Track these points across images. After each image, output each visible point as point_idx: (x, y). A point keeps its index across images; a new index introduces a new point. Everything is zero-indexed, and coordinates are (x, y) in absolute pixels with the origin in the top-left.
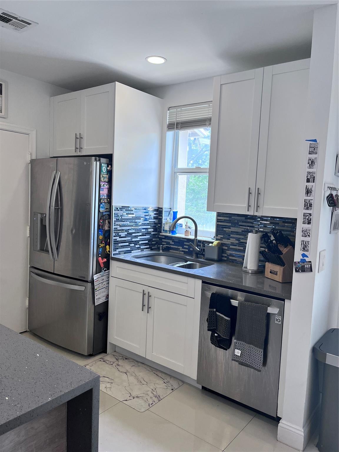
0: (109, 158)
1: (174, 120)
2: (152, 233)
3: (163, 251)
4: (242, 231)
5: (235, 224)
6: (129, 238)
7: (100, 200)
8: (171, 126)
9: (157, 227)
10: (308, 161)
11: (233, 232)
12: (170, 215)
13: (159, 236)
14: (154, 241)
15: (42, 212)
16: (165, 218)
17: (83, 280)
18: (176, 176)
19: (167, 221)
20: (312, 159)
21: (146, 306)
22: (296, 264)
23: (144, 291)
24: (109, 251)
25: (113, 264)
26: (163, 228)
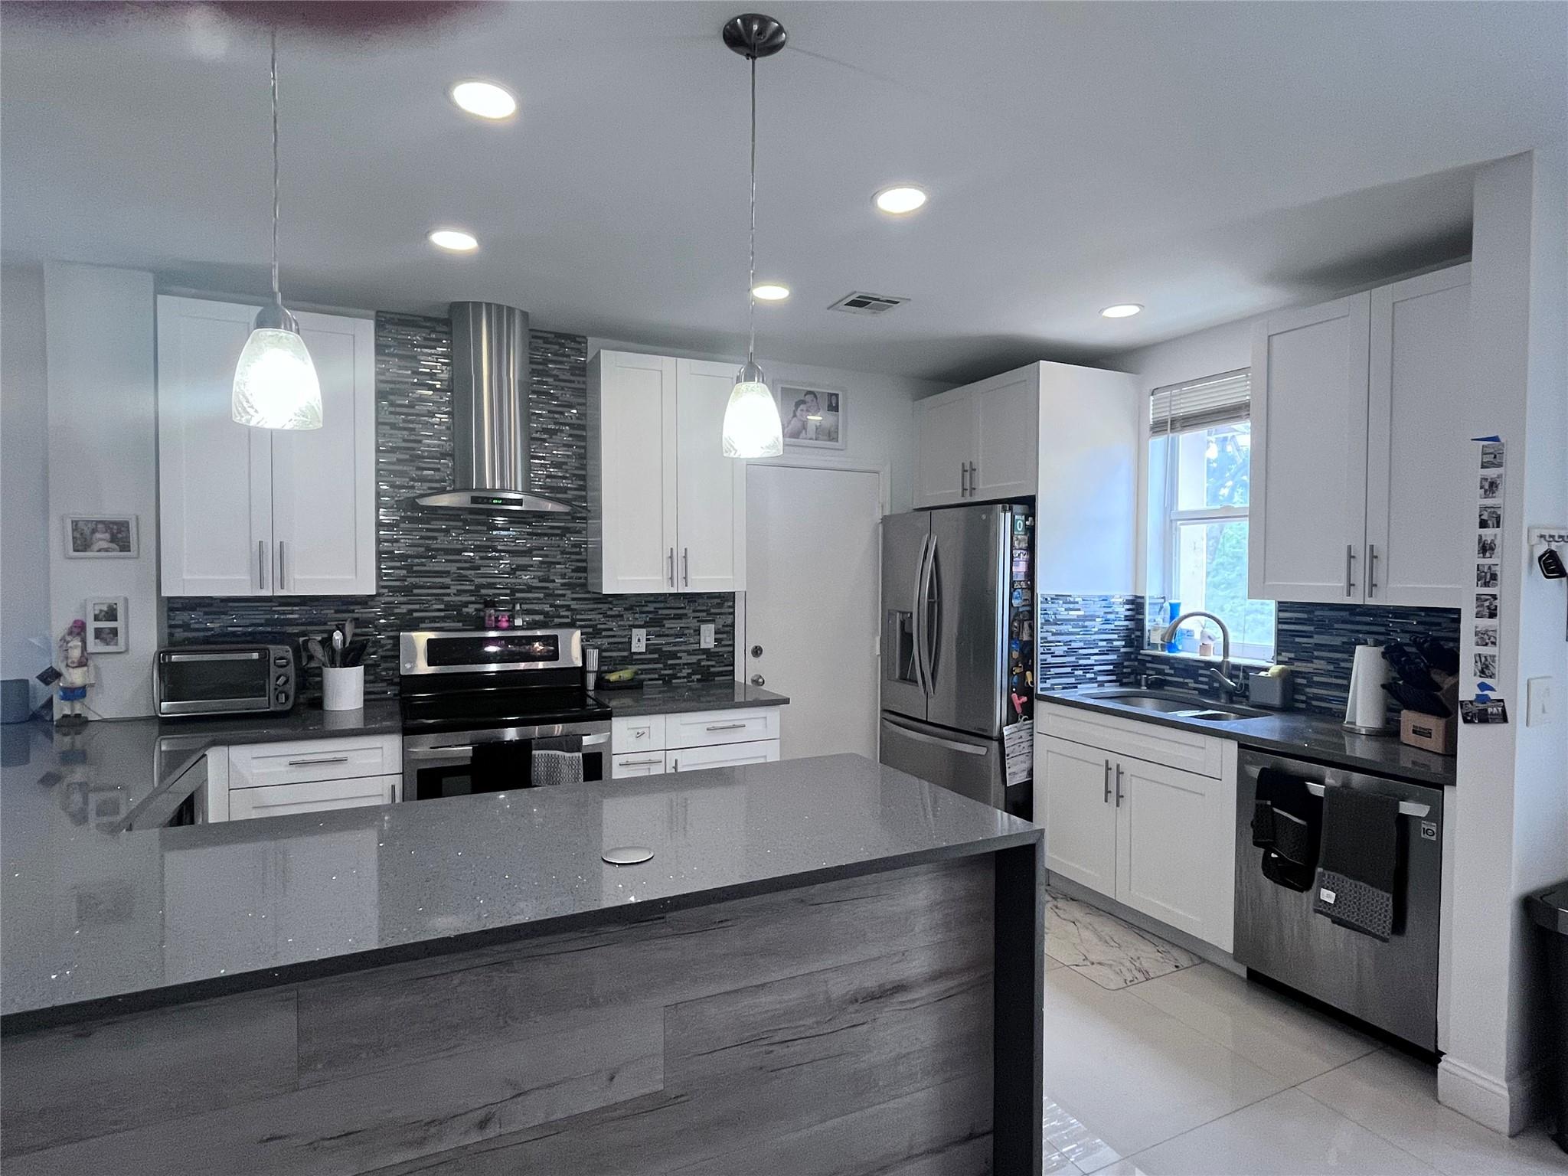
0: (1029, 503)
1: (1166, 414)
2: (1122, 650)
3: (1148, 688)
4: (1344, 643)
5: (1323, 627)
6: (1073, 659)
7: (1012, 583)
8: (1159, 427)
9: (1133, 636)
10: (1481, 482)
11: (1319, 647)
12: (1162, 612)
13: (1140, 657)
14: (1126, 667)
15: (903, 610)
16: (1151, 617)
17: (982, 735)
18: (1174, 528)
19: (1155, 624)
20: (1491, 479)
21: (1114, 791)
22: (1464, 706)
23: (1107, 762)
24: (1032, 683)
25: (1041, 708)
26: (1147, 640)
